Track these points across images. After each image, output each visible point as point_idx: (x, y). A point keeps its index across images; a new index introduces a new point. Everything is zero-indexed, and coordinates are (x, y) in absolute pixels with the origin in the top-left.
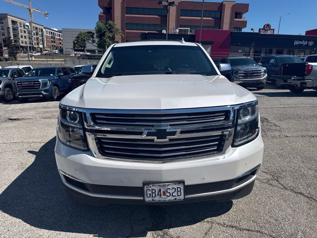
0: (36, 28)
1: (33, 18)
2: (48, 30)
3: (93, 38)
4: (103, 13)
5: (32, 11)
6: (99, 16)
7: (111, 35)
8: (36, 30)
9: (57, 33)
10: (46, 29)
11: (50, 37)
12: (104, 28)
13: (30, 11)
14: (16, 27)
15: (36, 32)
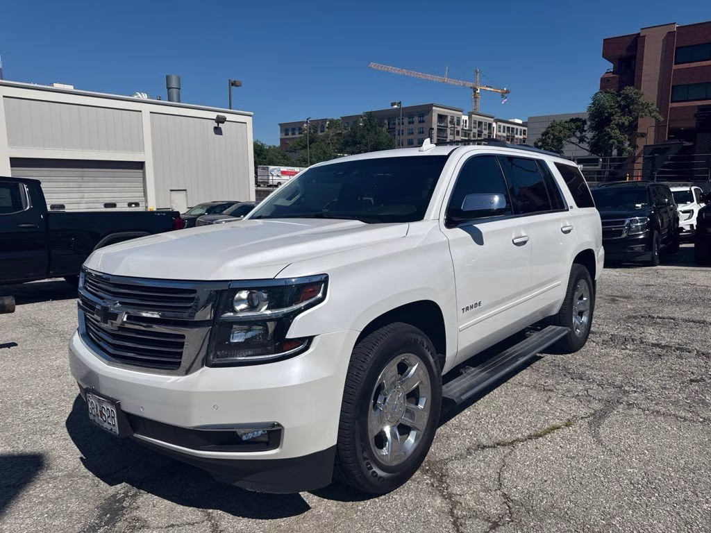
0: (480, 123)
1: (478, 103)
2: (502, 124)
3: (582, 131)
4: (613, 73)
5: (478, 91)
6: (602, 80)
7: (625, 120)
8: (479, 126)
9: (519, 128)
10: (499, 123)
11: (504, 137)
12: (611, 106)
13: (475, 92)
14: (444, 127)
15: (479, 131)
